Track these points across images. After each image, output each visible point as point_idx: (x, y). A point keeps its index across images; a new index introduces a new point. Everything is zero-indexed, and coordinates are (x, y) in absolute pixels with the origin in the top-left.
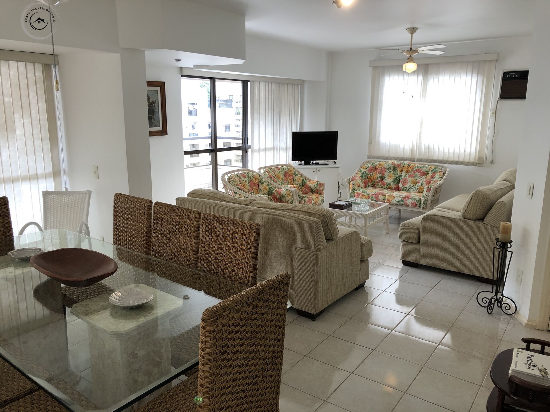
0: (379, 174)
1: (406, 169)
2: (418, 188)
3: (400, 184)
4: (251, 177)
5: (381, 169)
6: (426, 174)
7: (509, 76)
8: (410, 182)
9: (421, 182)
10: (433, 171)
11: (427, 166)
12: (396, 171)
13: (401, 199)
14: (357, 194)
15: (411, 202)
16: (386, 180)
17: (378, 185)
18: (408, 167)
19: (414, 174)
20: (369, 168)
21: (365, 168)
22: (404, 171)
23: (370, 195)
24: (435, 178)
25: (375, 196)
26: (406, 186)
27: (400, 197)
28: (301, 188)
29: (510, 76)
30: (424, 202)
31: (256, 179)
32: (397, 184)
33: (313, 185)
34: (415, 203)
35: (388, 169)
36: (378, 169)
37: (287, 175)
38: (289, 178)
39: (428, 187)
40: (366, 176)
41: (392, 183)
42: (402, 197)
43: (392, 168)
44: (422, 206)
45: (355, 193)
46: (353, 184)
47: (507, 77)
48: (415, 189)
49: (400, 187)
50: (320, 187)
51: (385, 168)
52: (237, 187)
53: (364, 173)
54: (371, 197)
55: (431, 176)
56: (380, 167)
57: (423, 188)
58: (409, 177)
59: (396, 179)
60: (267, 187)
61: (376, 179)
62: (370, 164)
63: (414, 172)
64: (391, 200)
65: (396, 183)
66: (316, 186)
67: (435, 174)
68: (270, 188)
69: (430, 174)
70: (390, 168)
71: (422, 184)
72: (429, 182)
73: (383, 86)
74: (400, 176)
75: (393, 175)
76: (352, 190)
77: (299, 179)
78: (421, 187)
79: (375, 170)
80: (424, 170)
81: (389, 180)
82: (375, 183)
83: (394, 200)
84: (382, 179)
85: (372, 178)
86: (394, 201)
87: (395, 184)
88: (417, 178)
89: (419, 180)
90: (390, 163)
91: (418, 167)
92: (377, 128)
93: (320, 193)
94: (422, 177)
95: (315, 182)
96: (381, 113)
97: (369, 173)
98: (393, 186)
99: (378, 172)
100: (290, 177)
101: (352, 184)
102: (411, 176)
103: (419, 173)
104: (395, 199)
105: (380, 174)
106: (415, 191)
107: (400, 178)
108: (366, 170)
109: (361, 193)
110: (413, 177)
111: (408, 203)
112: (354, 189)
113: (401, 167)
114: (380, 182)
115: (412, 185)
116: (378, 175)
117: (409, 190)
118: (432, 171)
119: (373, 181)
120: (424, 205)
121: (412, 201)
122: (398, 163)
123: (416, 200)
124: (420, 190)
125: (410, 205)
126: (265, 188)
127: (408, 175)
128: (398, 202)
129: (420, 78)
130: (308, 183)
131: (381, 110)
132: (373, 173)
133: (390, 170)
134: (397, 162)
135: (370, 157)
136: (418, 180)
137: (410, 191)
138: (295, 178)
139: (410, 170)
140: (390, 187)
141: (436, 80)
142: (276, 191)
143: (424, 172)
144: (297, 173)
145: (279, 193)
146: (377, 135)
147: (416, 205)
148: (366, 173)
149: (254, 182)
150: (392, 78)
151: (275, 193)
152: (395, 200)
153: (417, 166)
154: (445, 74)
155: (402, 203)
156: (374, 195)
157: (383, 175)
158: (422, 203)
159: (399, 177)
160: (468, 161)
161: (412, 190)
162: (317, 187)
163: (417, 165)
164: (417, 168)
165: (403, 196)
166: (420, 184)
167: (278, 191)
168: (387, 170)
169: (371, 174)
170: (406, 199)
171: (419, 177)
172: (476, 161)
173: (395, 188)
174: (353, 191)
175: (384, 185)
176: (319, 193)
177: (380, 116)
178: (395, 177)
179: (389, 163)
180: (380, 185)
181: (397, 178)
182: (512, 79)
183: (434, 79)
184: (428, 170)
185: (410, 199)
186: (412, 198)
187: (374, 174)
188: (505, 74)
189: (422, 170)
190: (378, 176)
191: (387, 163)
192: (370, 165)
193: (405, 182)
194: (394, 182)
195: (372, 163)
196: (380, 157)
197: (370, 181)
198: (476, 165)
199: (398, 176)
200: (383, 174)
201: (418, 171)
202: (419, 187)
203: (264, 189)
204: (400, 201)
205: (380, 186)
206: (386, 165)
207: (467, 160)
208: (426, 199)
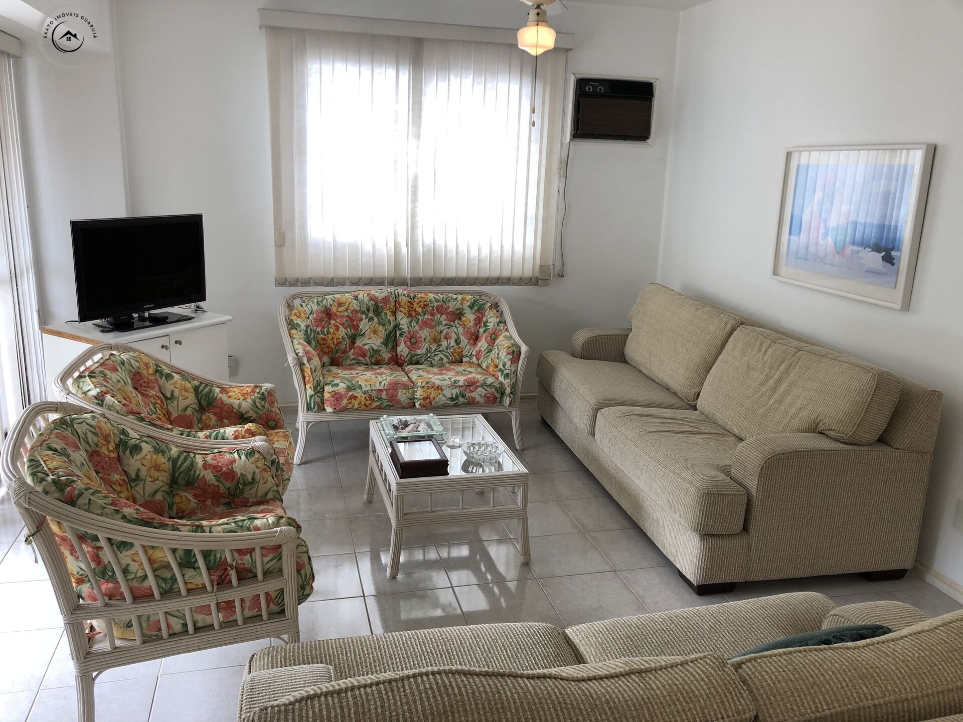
0: (346, 328)
1: (406, 307)
2: (449, 351)
3: (399, 349)
4: (90, 435)
5: (346, 314)
6: (458, 315)
7: (589, 89)
8: (428, 339)
9: (454, 336)
10: (476, 308)
11: (455, 297)
12: (382, 315)
13: (457, 391)
14: (333, 397)
15: (483, 394)
16: (364, 342)
17: (348, 357)
18: (410, 302)
19: (433, 320)
20: (315, 315)
21: (302, 315)
22: (400, 315)
23: (374, 394)
24: (491, 326)
25: (387, 394)
26: (419, 352)
27: (454, 384)
28: (201, 418)
29: (591, 87)
30: (511, 390)
31: (106, 438)
32: (393, 348)
33: (249, 400)
34: (493, 394)
35: (363, 313)
36: (338, 314)
37: (141, 382)
38: (152, 392)
39: (514, 351)
40: (314, 337)
41: (383, 349)
42: (460, 387)
43: (372, 308)
44: (507, 401)
45: (326, 395)
46: (313, 370)
47: (587, 90)
48: (444, 355)
49: (401, 355)
50: (272, 403)
51: (357, 311)
52: (124, 517)
53: (309, 332)
54: (376, 399)
55: (475, 320)
56: (341, 309)
57: (462, 351)
58: (421, 328)
59: (388, 336)
60: (163, 460)
61: (341, 343)
62: (311, 303)
63: (433, 315)
64: (434, 398)
65: (390, 345)
66: (258, 404)
67: (484, 315)
68: (174, 461)
69: (470, 316)
70: (368, 310)
71: (457, 342)
72: (472, 334)
73: (303, 87)
74: (397, 326)
75: (381, 328)
76: (315, 388)
77: (186, 390)
78: (458, 350)
79: (330, 319)
80: (452, 306)
81: (372, 340)
82: (338, 354)
83: (441, 395)
84: (353, 339)
85: (329, 341)
86: (440, 399)
87: (389, 349)
88: (441, 328)
89: (447, 334)
90: (363, 294)
91: (437, 301)
92: (297, 203)
93: (277, 424)
94: (452, 323)
95: (253, 391)
96: (303, 163)
97: (319, 329)
98: (386, 356)
99: (343, 325)
100: (153, 388)
101: (311, 369)
102: (426, 324)
103: (444, 317)
104: (444, 392)
105: (349, 330)
106: (445, 360)
107: (396, 332)
108: (309, 322)
109: (347, 392)
110: (432, 327)
111: (478, 399)
112: (318, 383)
113: (392, 305)
114: (350, 350)
115: (434, 347)
116: (342, 332)
117: (428, 359)
118: (471, 307)
119: (334, 351)
120: (511, 396)
121: (485, 392)
122: (383, 295)
123: (496, 388)
124: (454, 356)
125: (482, 400)
126: (157, 468)
127: (417, 323)
128: (452, 399)
129: (405, 76)
130: (224, 397)
131: (303, 152)
132: (328, 326)
133: (371, 315)
134: (380, 292)
135: (282, 282)
136: (445, 332)
137: (433, 361)
138: (169, 387)
139: (420, 310)
140: (379, 358)
141: (443, 85)
142: (206, 466)
143: (453, 313)
144: (167, 371)
145: (228, 474)
146: (297, 223)
147: (496, 398)
148: (311, 329)
149: (106, 452)
150: (327, 67)
151: (209, 476)
152: (443, 394)
153: (434, 298)
154: (463, 71)
155: (461, 400)
156: (385, 392)
157: (354, 329)
158: (508, 390)
159: (393, 330)
160: (520, 275)
161: (437, 358)
162: (264, 407)
163: (431, 294)
164: (436, 304)
165: (461, 383)
166: (453, 343)
167: (216, 468)
168: (364, 316)
169: (325, 330)
170: (471, 388)
171: (446, 325)
172: (536, 274)
173: (390, 359)
174: (319, 390)
175: (364, 356)
176: (272, 423)
177: (303, 170)
178: (387, 332)
179: (360, 296)
180: (352, 357)
181: (390, 332)
182: (595, 95)
183: (439, 83)
184: (461, 307)
185: (478, 386)
186: (484, 385)
187: (331, 330)
188: (582, 84)
189: (449, 307)
190: (344, 333)
191: (356, 298)
192: (315, 307)
193: (413, 340)
194: (385, 344)
195: (316, 301)
196: (312, 281)
197: (326, 350)
198: (537, 284)
199: (391, 327)
200: (356, 327)
201: (441, 310)
202: (452, 350)
203: (152, 471)
204: (457, 397)
205: (354, 359)
206: (354, 301)
207: (517, 273)
208: (514, 380)
